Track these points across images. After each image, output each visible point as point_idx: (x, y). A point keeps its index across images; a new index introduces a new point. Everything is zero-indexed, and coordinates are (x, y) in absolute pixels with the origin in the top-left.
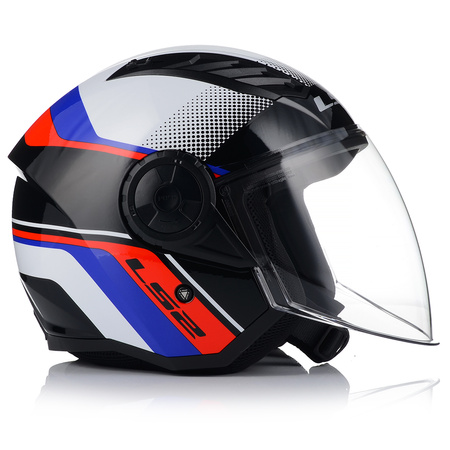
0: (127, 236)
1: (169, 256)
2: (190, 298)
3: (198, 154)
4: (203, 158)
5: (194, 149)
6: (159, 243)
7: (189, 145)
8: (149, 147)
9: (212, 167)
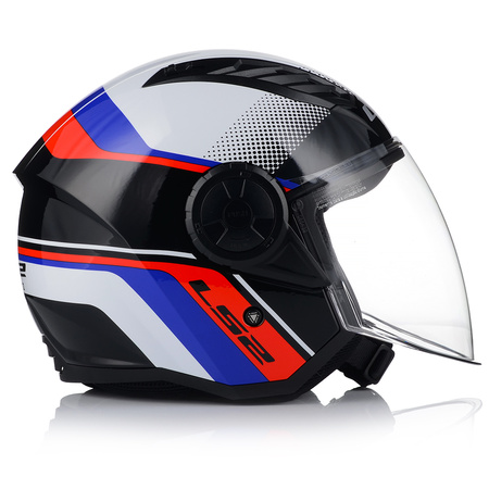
0: (190, 256)
1: (238, 277)
2: (260, 321)
3: (266, 166)
4: (271, 170)
5: (260, 162)
6: (227, 262)
7: (255, 157)
8: (212, 159)
9: (283, 181)
